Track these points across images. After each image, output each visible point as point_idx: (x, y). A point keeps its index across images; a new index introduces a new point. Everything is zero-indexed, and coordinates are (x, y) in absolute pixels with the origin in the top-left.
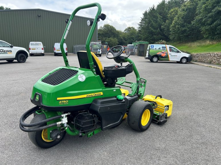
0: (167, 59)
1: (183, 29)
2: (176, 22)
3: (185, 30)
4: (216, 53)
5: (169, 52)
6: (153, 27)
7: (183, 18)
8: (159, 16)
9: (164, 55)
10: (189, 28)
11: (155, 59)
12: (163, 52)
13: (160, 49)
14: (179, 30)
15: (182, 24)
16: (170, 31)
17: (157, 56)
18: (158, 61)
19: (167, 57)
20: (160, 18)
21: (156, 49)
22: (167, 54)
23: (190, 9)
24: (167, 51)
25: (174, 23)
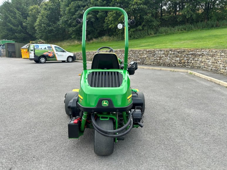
0: (55, 59)
1: (50, 28)
2: (41, 21)
3: (52, 30)
4: (94, 52)
5: (56, 52)
6: (12, 23)
7: (47, 17)
8: (17, 11)
9: (51, 55)
10: (55, 28)
11: (43, 60)
12: (50, 51)
13: (45, 48)
14: (45, 29)
15: (48, 24)
16: (36, 30)
17: (44, 56)
18: (46, 62)
19: (54, 57)
20: (19, 14)
21: (41, 49)
22: (54, 54)
23: (52, 9)
24: (53, 51)
25: (39, 22)
